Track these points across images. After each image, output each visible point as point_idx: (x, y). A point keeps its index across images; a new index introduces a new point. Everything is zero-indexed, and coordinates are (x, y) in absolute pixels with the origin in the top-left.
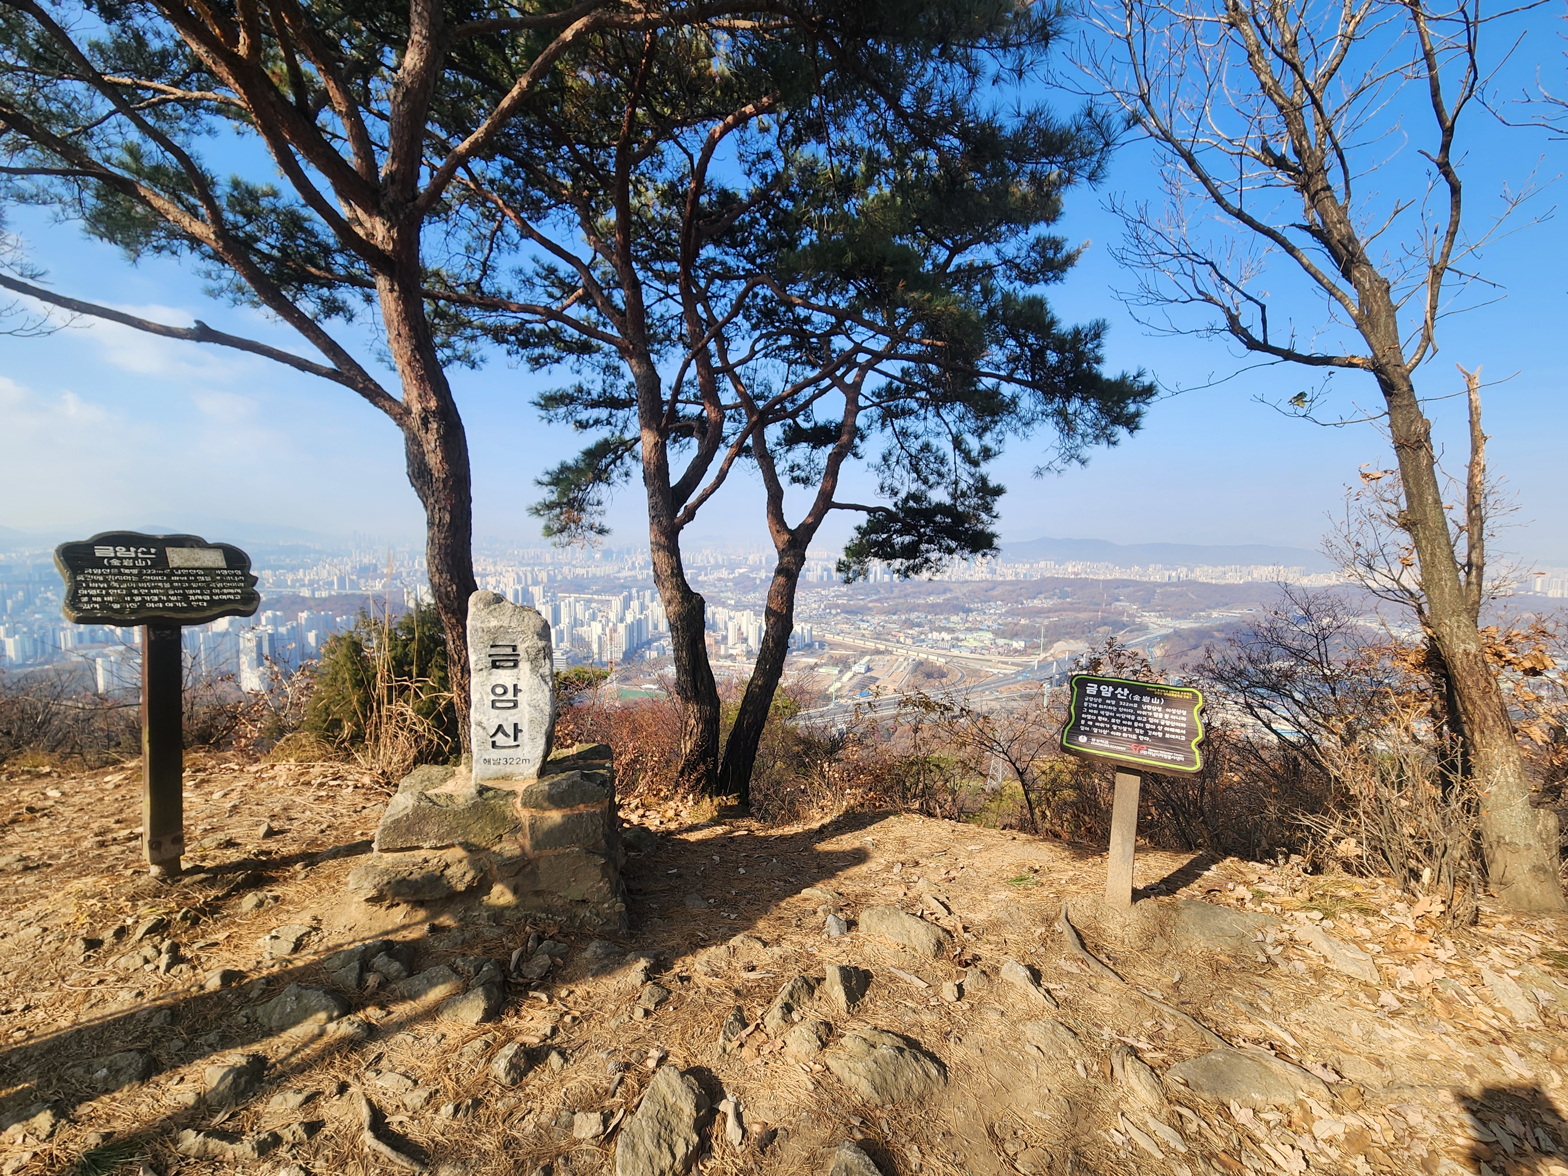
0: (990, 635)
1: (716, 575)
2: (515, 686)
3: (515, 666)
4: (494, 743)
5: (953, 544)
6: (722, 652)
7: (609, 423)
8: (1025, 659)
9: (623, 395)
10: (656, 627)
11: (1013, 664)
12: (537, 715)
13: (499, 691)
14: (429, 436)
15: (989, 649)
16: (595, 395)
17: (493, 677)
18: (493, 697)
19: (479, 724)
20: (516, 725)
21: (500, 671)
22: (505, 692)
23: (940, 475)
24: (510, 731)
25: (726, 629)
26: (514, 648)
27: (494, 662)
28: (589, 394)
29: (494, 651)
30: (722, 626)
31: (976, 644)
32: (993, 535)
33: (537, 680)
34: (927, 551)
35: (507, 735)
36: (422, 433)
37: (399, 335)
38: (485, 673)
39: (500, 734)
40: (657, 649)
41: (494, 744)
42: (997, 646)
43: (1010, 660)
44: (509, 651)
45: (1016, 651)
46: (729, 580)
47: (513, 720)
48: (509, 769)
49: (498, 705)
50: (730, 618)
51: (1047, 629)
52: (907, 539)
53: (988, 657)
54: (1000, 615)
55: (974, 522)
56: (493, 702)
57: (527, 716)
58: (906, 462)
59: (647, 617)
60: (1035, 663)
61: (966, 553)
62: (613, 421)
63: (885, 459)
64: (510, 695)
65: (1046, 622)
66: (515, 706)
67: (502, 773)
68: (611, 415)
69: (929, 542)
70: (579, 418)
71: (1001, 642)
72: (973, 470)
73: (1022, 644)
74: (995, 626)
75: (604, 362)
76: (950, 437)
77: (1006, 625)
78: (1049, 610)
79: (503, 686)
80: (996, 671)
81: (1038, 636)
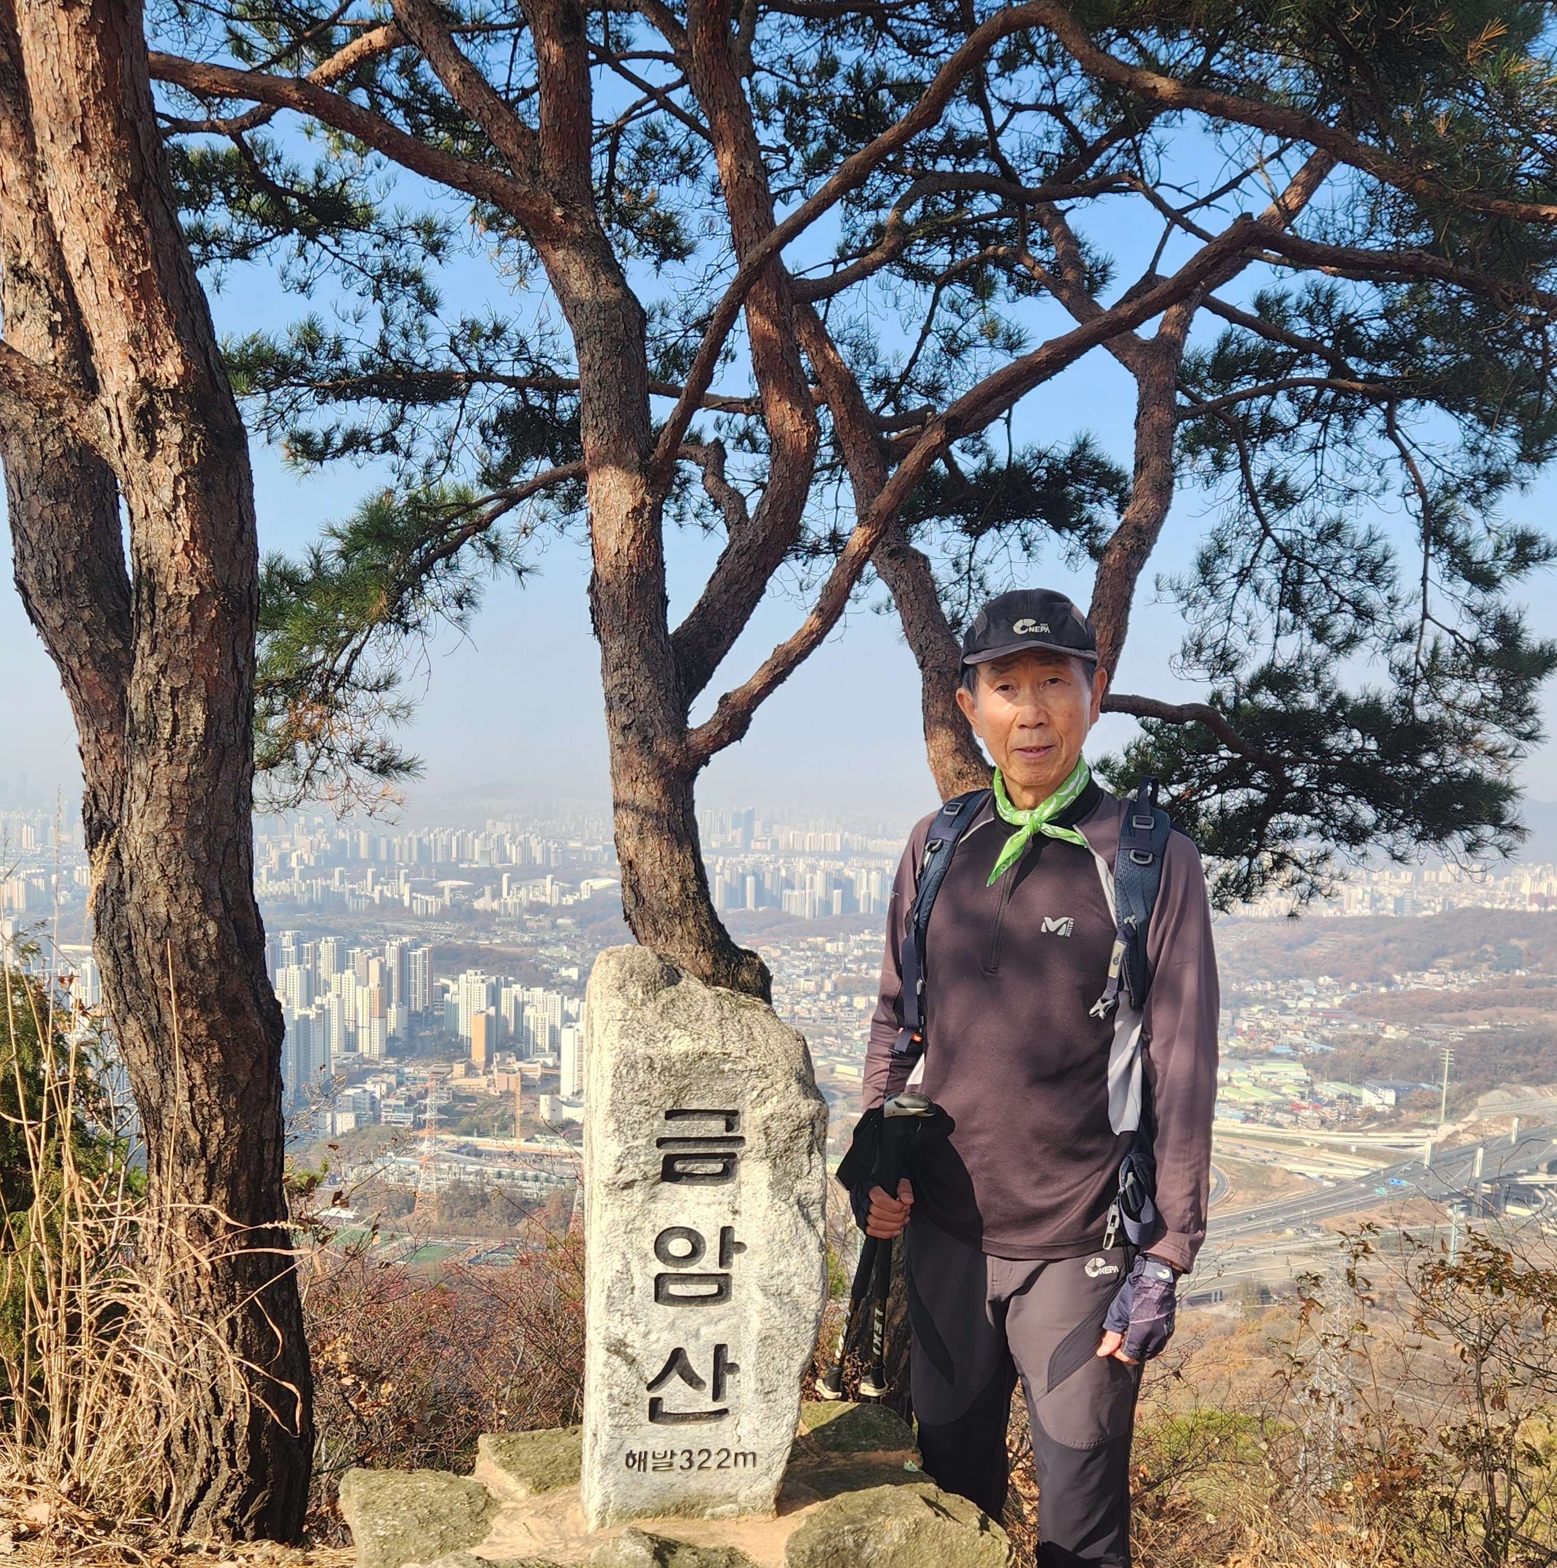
0: (1297, 1071)
1: (526, 895)
2: (726, 1232)
3: (727, 1174)
4: (655, 1404)
5: (1367, 814)
6: (544, 1111)
7: (390, 444)
8: (1396, 1138)
9: (443, 360)
10: (350, 1042)
11: (1362, 1152)
12: (783, 1320)
13: (679, 1247)
14: (157, 465)
15: (1294, 1109)
16: (353, 360)
17: (660, 1207)
18: (659, 1267)
19: (618, 1348)
20: (720, 1350)
21: (683, 1190)
22: (695, 1253)
23: (1364, 614)
24: (703, 1368)
25: (556, 1048)
26: (731, 1117)
27: (669, 1161)
28: (337, 353)
29: (676, 1128)
30: (543, 1040)
31: (1260, 1095)
32: (1507, 793)
33: (789, 1216)
34: (1288, 834)
35: (693, 1381)
36: (134, 455)
37: (84, 145)
38: (638, 1194)
39: (675, 1382)
40: (355, 1106)
41: (655, 1411)
42: (1318, 1103)
43: (1354, 1140)
44: (716, 1127)
45: (1372, 1116)
46: (563, 910)
47: (711, 1335)
48: (696, 1482)
49: (675, 1289)
50: (568, 1019)
51: (1460, 1053)
52: (1236, 799)
53: (1291, 1133)
54: (1329, 1015)
55: (1451, 753)
56: (660, 1280)
57: (756, 1325)
58: (1267, 576)
59: (324, 1014)
60: (1425, 1150)
61: (1404, 839)
62: (401, 436)
63: (1206, 566)
64: (708, 1263)
65: (1456, 1035)
66: (723, 1294)
67: (678, 1494)
68: (398, 421)
69: (1301, 808)
70: (304, 424)
71: (1329, 1090)
72: (1478, 598)
73: (1390, 1097)
74: (1313, 1046)
75: (375, 259)
76: (1415, 504)
77: (1343, 1042)
78: (1466, 1003)
79: (690, 1234)
80: (1313, 1172)
81: (1432, 1072)
